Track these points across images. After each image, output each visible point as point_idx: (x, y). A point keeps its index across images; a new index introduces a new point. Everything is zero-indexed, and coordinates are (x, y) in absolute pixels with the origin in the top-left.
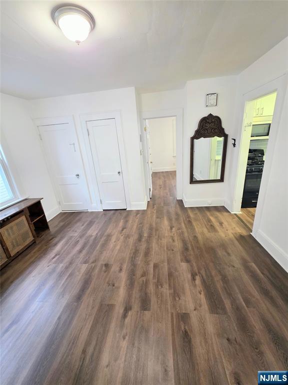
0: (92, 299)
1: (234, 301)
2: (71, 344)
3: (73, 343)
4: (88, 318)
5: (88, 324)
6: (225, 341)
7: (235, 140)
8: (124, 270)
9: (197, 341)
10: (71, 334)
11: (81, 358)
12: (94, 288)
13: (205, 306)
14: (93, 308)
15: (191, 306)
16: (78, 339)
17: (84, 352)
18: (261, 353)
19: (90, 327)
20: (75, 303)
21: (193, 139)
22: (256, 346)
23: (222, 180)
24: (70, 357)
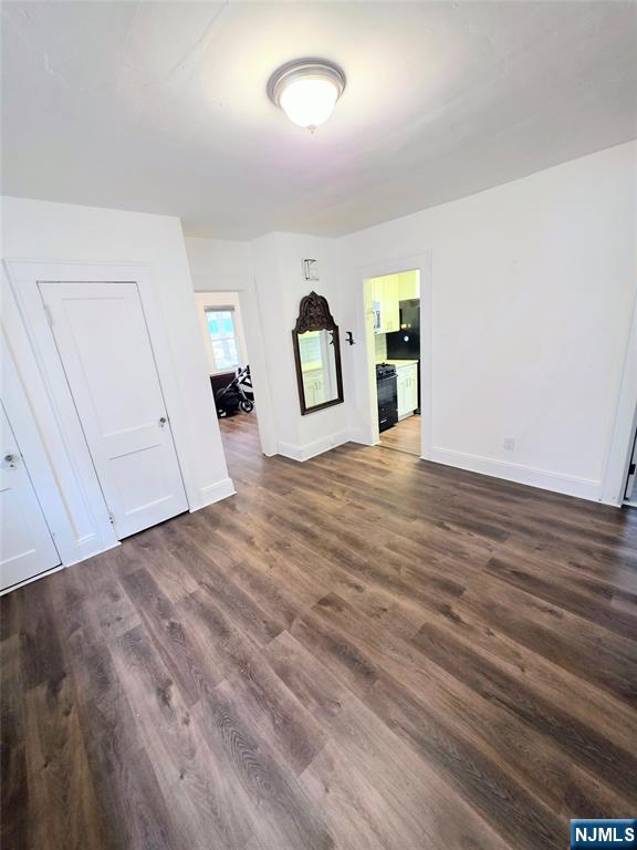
0: (389, 652)
1: (499, 522)
2: (461, 713)
3: (464, 710)
4: (427, 670)
5: (438, 675)
6: (538, 551)
7: (350, 334)
8: (363, 584)
9: (528, 569)
10: (445, 709)
11: (496, 704)
12: (365, 641)
13: (492, 542)
14: (410, 656)
15: (484, 551)
16: (459, 700)
17: (486, 696)
18: (558, 539)
19: (445, 673)
20: (375, 685)
21: (295, 334)
22: (551, 538)
23: (341, 399)
24: (486, 723)
